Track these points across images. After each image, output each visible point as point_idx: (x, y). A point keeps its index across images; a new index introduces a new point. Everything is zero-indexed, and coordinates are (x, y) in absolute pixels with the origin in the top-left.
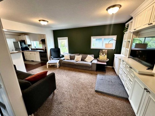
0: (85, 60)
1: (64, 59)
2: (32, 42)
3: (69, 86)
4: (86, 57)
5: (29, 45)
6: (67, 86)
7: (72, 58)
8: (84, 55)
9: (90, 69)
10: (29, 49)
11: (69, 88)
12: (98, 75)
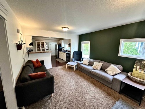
0: (106, 70)
1: (82, 64)
2: (65, 45)
3: (69, 96)
4: (109, 66)
5: (63, 47)
6: (67, 95)
7: (91, 64)
8: (106, 64)
9: (110, 86)
10: (62, 50)
11: (68, 99)
12: (118, 101)
